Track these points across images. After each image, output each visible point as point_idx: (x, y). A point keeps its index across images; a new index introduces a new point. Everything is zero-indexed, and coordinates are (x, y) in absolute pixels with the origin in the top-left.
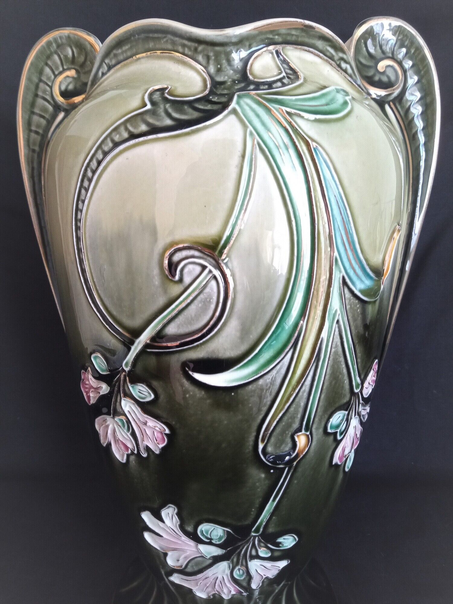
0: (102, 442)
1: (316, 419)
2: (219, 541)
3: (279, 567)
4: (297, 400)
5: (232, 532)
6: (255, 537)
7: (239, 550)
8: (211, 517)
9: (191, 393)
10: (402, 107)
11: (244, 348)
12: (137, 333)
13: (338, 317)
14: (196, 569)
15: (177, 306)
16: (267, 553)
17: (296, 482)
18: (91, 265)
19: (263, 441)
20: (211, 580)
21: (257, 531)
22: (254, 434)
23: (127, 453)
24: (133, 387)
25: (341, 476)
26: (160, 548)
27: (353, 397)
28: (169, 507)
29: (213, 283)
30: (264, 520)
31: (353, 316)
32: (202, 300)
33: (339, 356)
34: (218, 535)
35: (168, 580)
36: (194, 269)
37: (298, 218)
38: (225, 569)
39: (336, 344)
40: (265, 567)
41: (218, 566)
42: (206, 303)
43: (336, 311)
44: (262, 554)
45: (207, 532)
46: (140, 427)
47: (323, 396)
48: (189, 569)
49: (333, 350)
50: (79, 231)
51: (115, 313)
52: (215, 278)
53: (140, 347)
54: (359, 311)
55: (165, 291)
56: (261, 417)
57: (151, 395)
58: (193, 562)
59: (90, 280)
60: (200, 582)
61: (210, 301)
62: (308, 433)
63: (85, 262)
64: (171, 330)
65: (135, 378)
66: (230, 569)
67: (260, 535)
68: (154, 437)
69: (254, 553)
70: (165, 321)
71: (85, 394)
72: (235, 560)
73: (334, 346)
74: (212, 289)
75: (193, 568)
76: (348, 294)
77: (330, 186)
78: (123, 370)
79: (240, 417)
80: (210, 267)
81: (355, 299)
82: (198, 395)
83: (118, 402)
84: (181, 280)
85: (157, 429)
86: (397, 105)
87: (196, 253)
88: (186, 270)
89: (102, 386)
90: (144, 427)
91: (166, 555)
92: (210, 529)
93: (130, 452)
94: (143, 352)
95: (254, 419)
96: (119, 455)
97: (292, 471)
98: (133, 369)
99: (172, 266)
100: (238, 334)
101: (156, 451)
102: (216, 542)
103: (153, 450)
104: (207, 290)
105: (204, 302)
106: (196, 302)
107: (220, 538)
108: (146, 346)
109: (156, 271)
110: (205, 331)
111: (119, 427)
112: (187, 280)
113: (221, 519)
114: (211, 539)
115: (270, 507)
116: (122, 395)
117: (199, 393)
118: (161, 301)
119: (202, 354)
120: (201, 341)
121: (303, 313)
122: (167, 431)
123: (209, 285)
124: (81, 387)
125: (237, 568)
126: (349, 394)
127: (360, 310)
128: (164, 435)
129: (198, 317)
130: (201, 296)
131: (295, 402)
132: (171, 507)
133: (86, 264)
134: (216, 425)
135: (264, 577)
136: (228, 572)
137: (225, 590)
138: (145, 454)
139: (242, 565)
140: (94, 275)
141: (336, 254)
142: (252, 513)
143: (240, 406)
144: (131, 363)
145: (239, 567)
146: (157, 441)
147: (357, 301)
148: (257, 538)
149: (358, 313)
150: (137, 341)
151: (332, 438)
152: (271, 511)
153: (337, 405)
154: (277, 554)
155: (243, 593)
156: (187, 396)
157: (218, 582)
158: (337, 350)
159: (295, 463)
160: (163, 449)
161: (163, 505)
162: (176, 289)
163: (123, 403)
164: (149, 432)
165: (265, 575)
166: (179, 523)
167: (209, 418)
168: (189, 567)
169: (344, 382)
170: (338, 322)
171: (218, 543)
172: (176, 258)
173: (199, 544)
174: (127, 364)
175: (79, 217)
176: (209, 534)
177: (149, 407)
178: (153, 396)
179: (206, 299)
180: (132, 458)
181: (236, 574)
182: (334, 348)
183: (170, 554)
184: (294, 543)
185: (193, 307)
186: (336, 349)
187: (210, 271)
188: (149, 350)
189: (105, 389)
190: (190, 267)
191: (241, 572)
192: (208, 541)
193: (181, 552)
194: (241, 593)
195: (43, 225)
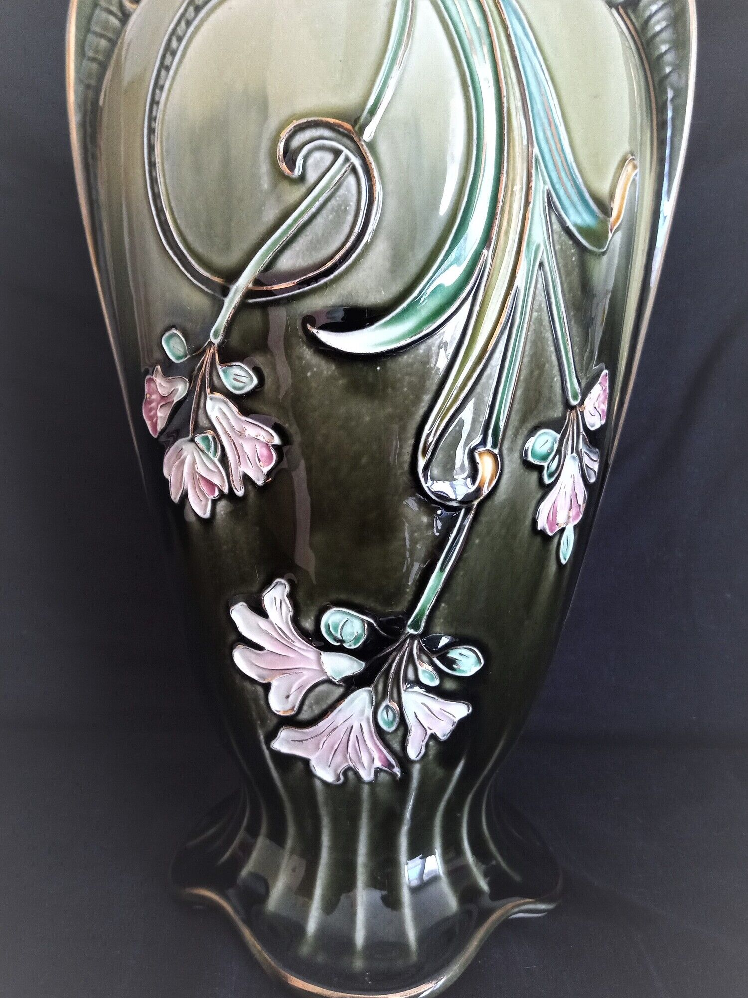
0: (172, 497)
1: (509, 433)
2: (355, 644)
3: (453, 716)
4: (478, 389)
5: (375, 625)
6: (413, 637)
7: (386, 666)
8: (342, 597)
9: (315, 369)
10: (637, 17)
11: (396, 288)
12: (233, 275)
13: (542, 255)
14: (317, 711)
15: (295, 220)
16: (432, 679)
17: (477, 541)
18: (167, 181)
19: (424, 453)
20: (341, 732)
21: (416, 626)
22: (412, 441)
23: (212, 496)
24: (224, 372)
25: (552, 568)
26: (259, 676)
27: (568, 413)
28: (277, 583)
29: (351, 179)
30: (427, 607)
31: (566, 266)
32: (333, 208)
33: (544, 329)
34: (353, 633)
35: (269, 748)
36: (322, 159)
37: (478, 86)
38: (364, 706)
39: (540, 305)
40: (430, 710)
41: (353, 700)
42: (340, 212)
43: (538, 247)
44: (424, 679)
45: (336, 629)
46: (234, 443)
47: (519, 393)
48: (305, 715)
49: (535, 314)
50: (152, 137)
51: (200, 250)
52: (353, 170)
53: (237, 299)
54: (574, 259)
55: (279, 198)
56: (422, 411)
57: (252, 380)
58: (312, 695)
59: (165, 205)
60: (324, 740)
61: (345, 209)
62: (496, 451)
63: (160, 177)
64: (286, 263)
65: (228, 355)
66: (372, 705)
67: (422, 636)
68: (255, 454)
69: (411, 675)
70: (277, 247)
71: (148, 423)
72: (381, 687)
73: (536, 307)
74: (348, 190)
75: (312, 709)
76: (556, 226)
77: (524, 48)
78: (211, 343)
79: (390, 410)
80: (346, 151)
81: (567, 236)
82: (325, 372)
83: (200, 406)
84: (302, 178)
85: (261, 438)
86: (630, 12)
87: (327, 133)
88: (310, 161)
89: (176, 387)
90: (241, 441)
91: (267, 687)
92: (340, 622)
93: (217, 493)
94: (243, 307)
95: (411, 414)
96: (200, 507)
97: (471, 517)
98: (226, 341)
99: (290, 156)
100: (388, 264)
101: (259, 480)
102: (350, 646)
103: (254, 478)
104: (341, 191)
105: (336, 211)
106: (324, 212)
107: (356, 639)
108: (249, 294)
109: (264, 168)
110: (337, 258)
111: (201, 452)
112: (311, 177)
113: (358, 600)
114: (342, 641)
115: (436, 582)
116: (208, 390)
117: (327, 369)
118: (270, 215)
119: (333, 301)
120: (331, 277)
121: (486, 240)
122: (277, 440)
123: (345, 183)
124: (143, 411)
125: (384, 705)
126: (562, 406)
127: (577, 258)
128: (271, 448)
129: (325, 238)
130: (333, 202)
131: (475, 393)
132: (281, 583)
133: (160, 181)
134: (353, 423)
135: (429, 732)
136: (369, 712)
137: (365, 759)
138: (241, 489)
139: (392, 698)
140: (171, 197)
141: (536, 150)
142: (408, 590)
143: (390, 389)
144: (223, 330)
145: (387, 702)
146: (260, 461)
147: (571, 242)
148: (416, 642)
149: (573, 262)
150: (234, 288)
151: (534, 476)
152: (439, 589)
153: (542, 418)
154: (449, 685)
155: (393, 767)
156: (309, 374)
157: (352, 737)
158: (540, 316)
159: (476, 503)
160: (269, 474)
161: (267, 583)
162: (292, 194)
163: (209, 404)
164: (248, 447)
165: (431, 729)
166: (291, 614)
167: (342, 410)
168: (305, 708)
169: (554, 378)
170: (541, 265)
171: (353, 647)
172: (295, 143)
173: (322, 653)
174: (216, 335)
175: (154, 113)
176: (339, 631)
177: (249, 404)
178: (255, 381)
179: (340, 205)
180: (222, 506)
181: (384, 717)
182: (536, 311)
183: (275, 683)
184: (478, 668)
185: (319, 220)
186: (539, 314)
187: (347, 159)
188: (251, 301)
189: (181, 389)
190: (317, 155)
191: (391, 713)
192: (338, 644)
193: (293, 677)
194: (390, 766)
195: (94, 197)
